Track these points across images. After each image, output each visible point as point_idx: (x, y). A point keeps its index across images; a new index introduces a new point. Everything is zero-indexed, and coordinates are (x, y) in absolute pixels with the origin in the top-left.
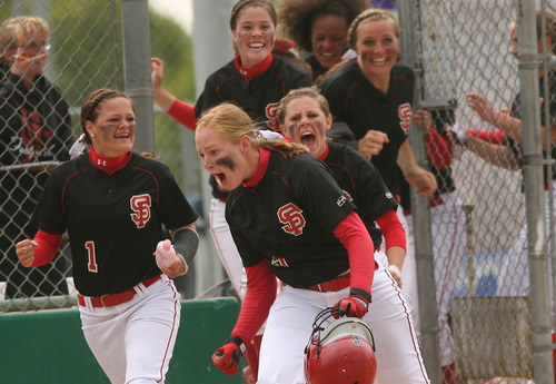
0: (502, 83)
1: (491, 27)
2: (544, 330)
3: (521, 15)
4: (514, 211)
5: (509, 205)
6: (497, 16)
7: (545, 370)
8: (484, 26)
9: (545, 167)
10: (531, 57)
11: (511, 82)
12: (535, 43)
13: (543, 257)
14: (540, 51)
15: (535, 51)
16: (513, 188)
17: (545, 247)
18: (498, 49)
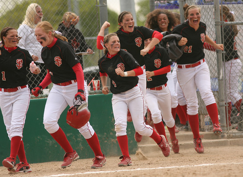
0: (210, 30)
1: (207, 13)
2: (223, 101)
3: (215, 10)
4: (214, 66)
5: (212, 65)
6: (208, 10)
7: (223, 112)
8: (205, 13)
9: (223, 54)
10: (218, 22)
11: (213, 29)
12: (220, 18)
13: (222, 80)
14: (221, 20)
15: (220, 20)
16: (213, 60)
17: (223, 77)
18: (209, 20)
